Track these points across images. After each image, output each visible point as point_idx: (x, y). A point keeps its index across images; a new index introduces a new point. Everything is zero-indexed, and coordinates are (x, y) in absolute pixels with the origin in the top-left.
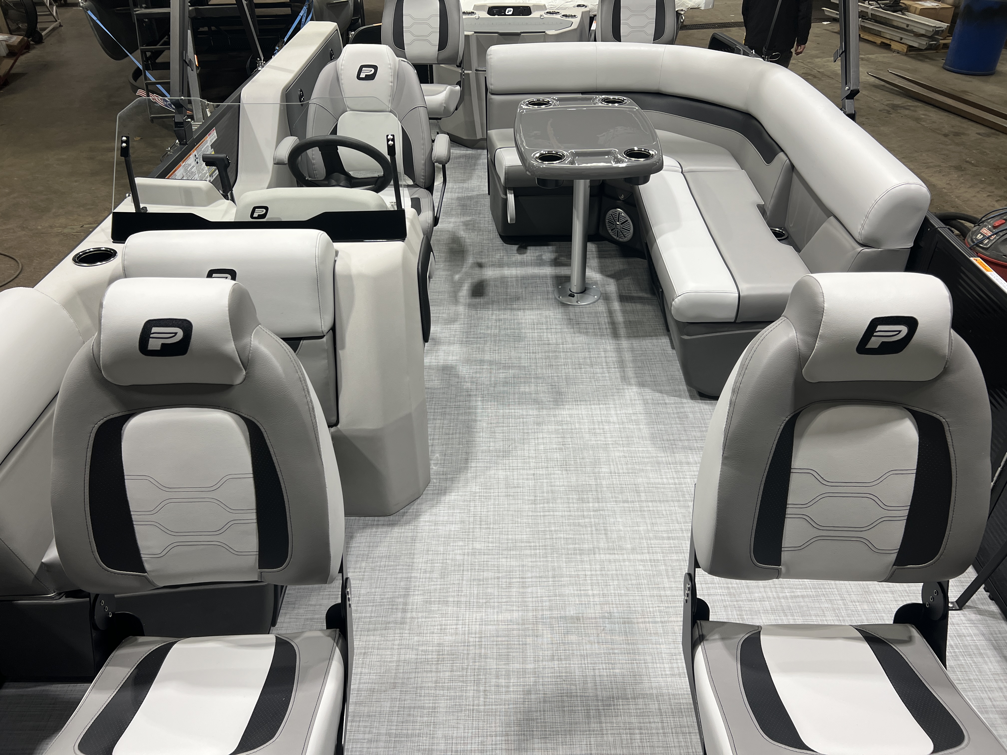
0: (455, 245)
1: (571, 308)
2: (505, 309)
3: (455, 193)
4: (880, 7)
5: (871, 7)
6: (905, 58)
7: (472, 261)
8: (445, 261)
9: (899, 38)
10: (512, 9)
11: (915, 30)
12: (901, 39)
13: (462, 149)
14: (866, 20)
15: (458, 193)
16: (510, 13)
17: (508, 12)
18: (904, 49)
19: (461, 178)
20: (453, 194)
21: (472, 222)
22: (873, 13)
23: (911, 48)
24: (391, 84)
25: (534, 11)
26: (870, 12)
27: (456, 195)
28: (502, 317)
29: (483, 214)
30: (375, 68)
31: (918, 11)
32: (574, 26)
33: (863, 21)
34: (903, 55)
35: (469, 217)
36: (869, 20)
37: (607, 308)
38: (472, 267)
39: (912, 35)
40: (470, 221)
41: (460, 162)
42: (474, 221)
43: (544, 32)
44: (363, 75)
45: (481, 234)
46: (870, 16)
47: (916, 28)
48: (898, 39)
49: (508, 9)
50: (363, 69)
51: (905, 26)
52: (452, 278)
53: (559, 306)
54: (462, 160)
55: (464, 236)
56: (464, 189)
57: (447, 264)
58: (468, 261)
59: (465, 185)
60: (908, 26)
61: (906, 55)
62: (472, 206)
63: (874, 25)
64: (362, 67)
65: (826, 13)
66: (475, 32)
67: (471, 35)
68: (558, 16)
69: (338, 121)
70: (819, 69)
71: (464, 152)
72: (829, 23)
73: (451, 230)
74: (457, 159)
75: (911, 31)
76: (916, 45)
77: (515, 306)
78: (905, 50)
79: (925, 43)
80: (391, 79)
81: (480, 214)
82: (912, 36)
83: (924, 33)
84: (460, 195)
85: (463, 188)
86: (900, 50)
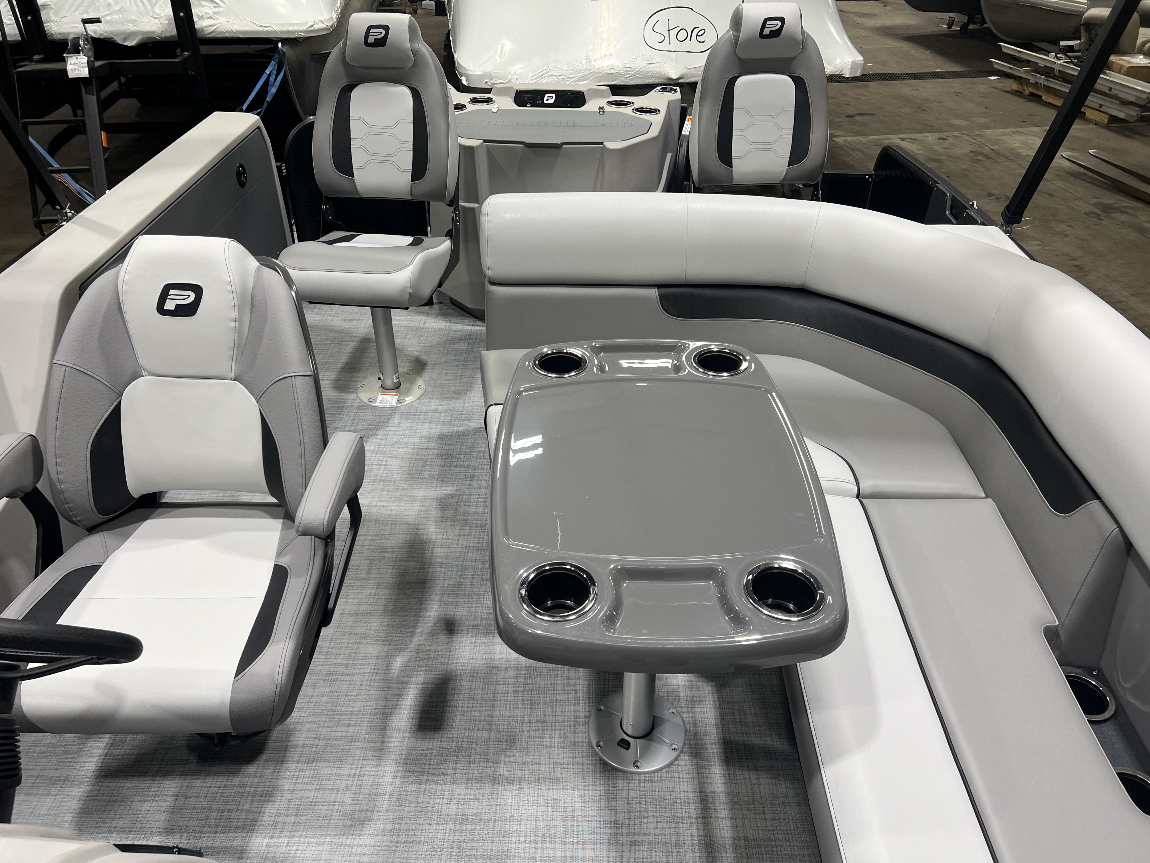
0: (411, 564)
1: (621, 783)
2: (480, 780)
3: (438, 423)
4: (1072, 62)
5: (1060, 62)
6: (1104, 131)
7: (436, 614)
8: (385, 613)
9: (1098, 105)
10: (554, 96)
11: (1121, 95)
12: (1101, 106)
13: (467, 321)
14: (1052, 78)
15: (444, 423)
16: (551, 101)
17: (547, 100)
18: (1105, 119)
19: (452, 388)
20: (434, 426)
21: (455, 500)
22: (1061, 69)
23: (1113, 119)
24: (233, 324)
25: (590, 99)
26: (1057, 68)
27: (440, 427)
28: (471, 808)
29: (478, 480)
30: (198, 290)
31: (1124, 70)
32: (654, 132)
33: (1047, 80)
34: (1102, 127)
35: (453, 484)
36: (1055, 79)
37: (697, 787)
38: (433, 633)
39: (1118, 102)
40: (452, 496)
41: (458, 349)
42: (459, 497)
43: (602, 143)
44: (170, 305)
45: (467, 532)
46: (1057, 73)
47: (1122, 93)
48: (1096, 106)
49: (547, 95)
50: (171, 292)
51: (1106, 90)
52: (388, 667)
53: (595, 772)
54: (463, 346)
55: (434, 537)
56: (454, 415)
57: (387, 620)
58: (428, 614)
59: (458, 405)
60: (1111, 89)
61: (1107, 127)
62: (462, 457)
63: (1062, 85)
64: (168, 288)
65: (995, 66)
66: (485, 141)
67: (477, 147)
68: (627, 110)
69: (121, 396)
70: (993, 145)
71: (469, 327)
72: (997, 77)
73: (411, 520)
74: (454, 343)
75: (1116, 97)
76: (1121, 115)
77: (504, 770)
78: (1106, 121)
79: (1135, 114)
80: (233, 314)
81: (472, 477)
82: (1116, 103)
83: (1134, 101)
84: (445, 429)
85: (453, 411)
86: (1098, 120)
